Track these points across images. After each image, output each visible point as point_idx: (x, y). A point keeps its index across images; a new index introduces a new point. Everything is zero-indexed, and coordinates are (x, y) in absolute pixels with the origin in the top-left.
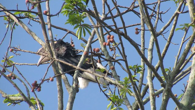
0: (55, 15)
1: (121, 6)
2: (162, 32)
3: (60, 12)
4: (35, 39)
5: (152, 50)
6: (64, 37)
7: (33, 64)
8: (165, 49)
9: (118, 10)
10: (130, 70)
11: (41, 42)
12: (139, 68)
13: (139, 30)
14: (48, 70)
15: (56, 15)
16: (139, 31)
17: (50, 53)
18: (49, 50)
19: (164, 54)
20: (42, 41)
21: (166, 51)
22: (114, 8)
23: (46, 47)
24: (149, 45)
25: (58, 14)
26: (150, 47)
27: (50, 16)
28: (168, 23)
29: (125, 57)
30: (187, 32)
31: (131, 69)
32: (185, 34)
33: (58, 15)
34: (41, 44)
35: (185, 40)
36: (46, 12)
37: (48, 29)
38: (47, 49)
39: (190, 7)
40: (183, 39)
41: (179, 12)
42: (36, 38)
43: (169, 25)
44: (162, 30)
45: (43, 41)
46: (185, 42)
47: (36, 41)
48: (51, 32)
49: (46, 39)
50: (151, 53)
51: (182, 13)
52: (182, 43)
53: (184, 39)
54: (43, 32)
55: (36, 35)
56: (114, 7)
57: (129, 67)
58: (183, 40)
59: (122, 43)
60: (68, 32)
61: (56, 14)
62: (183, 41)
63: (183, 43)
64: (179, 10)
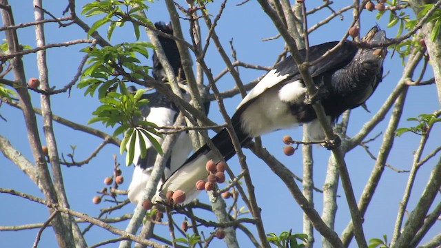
0: (60, 91)
1: (247, 63)
2: (364, 136)
3: (73, 83)
4: (6, 156)
5: (334, 187)
6: (94, 152)
7: (7, 228)
8: (368, 185)
9: (236, 76)
10: (271, 244)
11: (23, 165)
12: (297, 240)
13: (293, 142)
14: (39, 239)
15: (64, 91)
16: (294, 146)
17: (48, 194)
18: (47, 187)
19: (367, 201)
20: (26, 161)
21: (372, 191)
22: (226, 72)
23: (38, 177)
24: (326, 173)
25: (69, 87)
26: (330, 178)
27: (48, 93)
28: (380, 111)
29: (257, 211)
30: (427, 136)
31: (273, 242)
32: (422, 141)
33: (68, 90)
34: (23, 168)
35: (422, 159)
36: (37, 83)
37: (44, 128)
38: (42, 183)
39: (437, 67)
40: (416, 156)
41: (409, 82)
42: (11, 152)
43: (381, 117)
44: (362, 132)
45: (30, 161)
46: (422, 164)
47: (11, 160)
48: (53, 135)
49: (36, 157)
50: (331, 194)
51: (418, 84)
52: (413, 168)
53: (420, 156)
54: (29, 137)
55: (9, 144)
56: (226, 68)
57: (268, 238)
58: (415, 159)
59: (247, 176)
60: (106, 139)
61: (62, 88)
62: (418, 161)
63: (417, 168)
64: (411, 75)
